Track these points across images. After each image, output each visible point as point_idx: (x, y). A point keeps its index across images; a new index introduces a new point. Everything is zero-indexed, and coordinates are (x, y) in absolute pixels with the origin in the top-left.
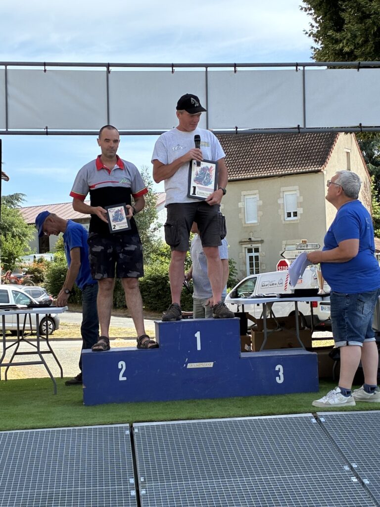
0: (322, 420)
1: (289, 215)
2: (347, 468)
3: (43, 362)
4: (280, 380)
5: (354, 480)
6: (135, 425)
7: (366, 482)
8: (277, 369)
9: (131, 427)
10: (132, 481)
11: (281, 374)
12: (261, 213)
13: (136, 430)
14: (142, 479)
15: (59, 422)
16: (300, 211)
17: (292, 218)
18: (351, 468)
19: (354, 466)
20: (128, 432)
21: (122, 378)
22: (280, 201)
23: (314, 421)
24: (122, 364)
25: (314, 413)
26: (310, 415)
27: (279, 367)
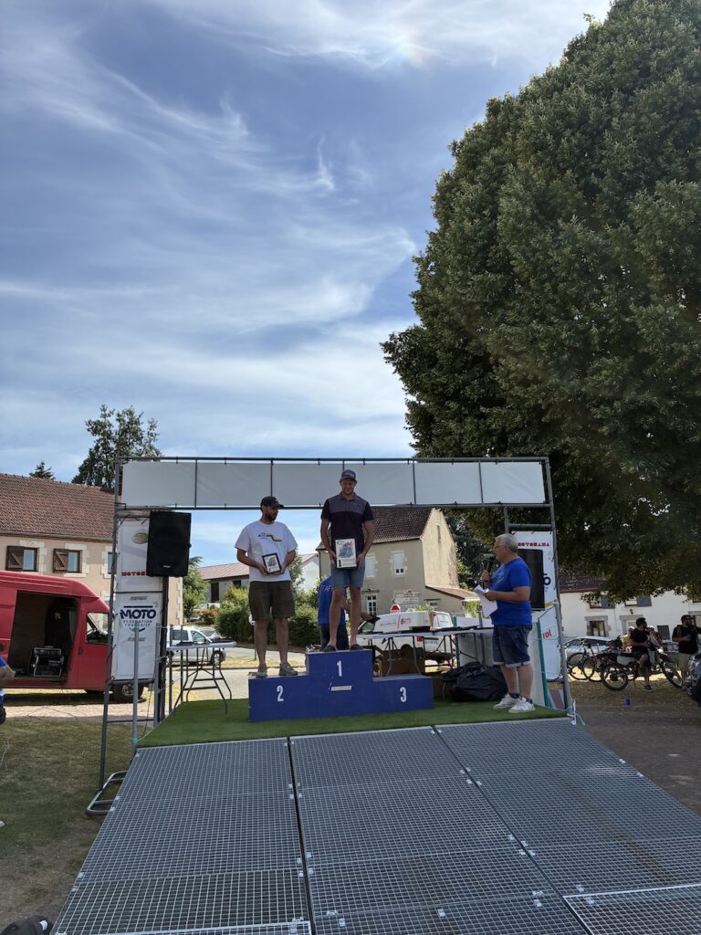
0: (440, 731)
1: (398, 571)
2: (462, 772)
3: (217, 687)
4: (404, 699)
5: (469, 782)
6: (291, 738)
7: (479, 783)
8: (401, 690)
9: (288, 739)
10: (291, 786)
11: (404, 694)
12: (377, 570)
13: (293, 743)
14: (299, 785)
15: (231, 737)
16: (405, 568)
17: (400, 573)
18: (466, 771)
19: (469, 770)
20: (286, 744)
21: (280, 700)
22: (391, 561)
23: (433, 732)
24: (280, 688)
25: (433, 726)
26: (430, 727)
27: (403, 689)
